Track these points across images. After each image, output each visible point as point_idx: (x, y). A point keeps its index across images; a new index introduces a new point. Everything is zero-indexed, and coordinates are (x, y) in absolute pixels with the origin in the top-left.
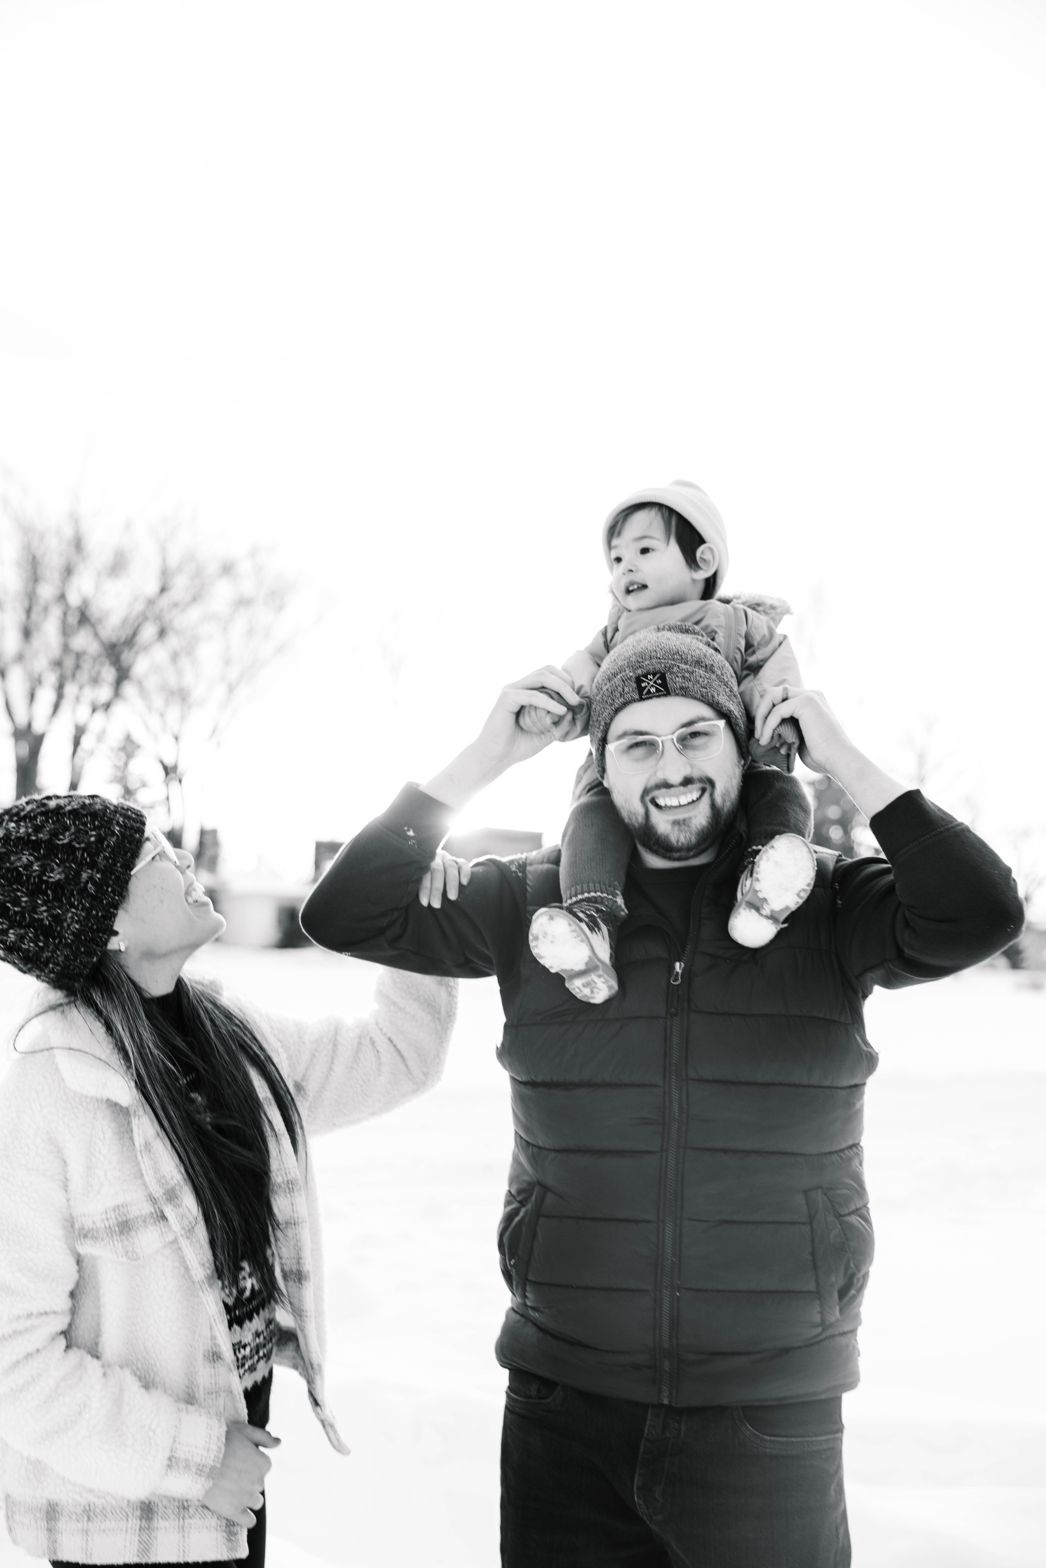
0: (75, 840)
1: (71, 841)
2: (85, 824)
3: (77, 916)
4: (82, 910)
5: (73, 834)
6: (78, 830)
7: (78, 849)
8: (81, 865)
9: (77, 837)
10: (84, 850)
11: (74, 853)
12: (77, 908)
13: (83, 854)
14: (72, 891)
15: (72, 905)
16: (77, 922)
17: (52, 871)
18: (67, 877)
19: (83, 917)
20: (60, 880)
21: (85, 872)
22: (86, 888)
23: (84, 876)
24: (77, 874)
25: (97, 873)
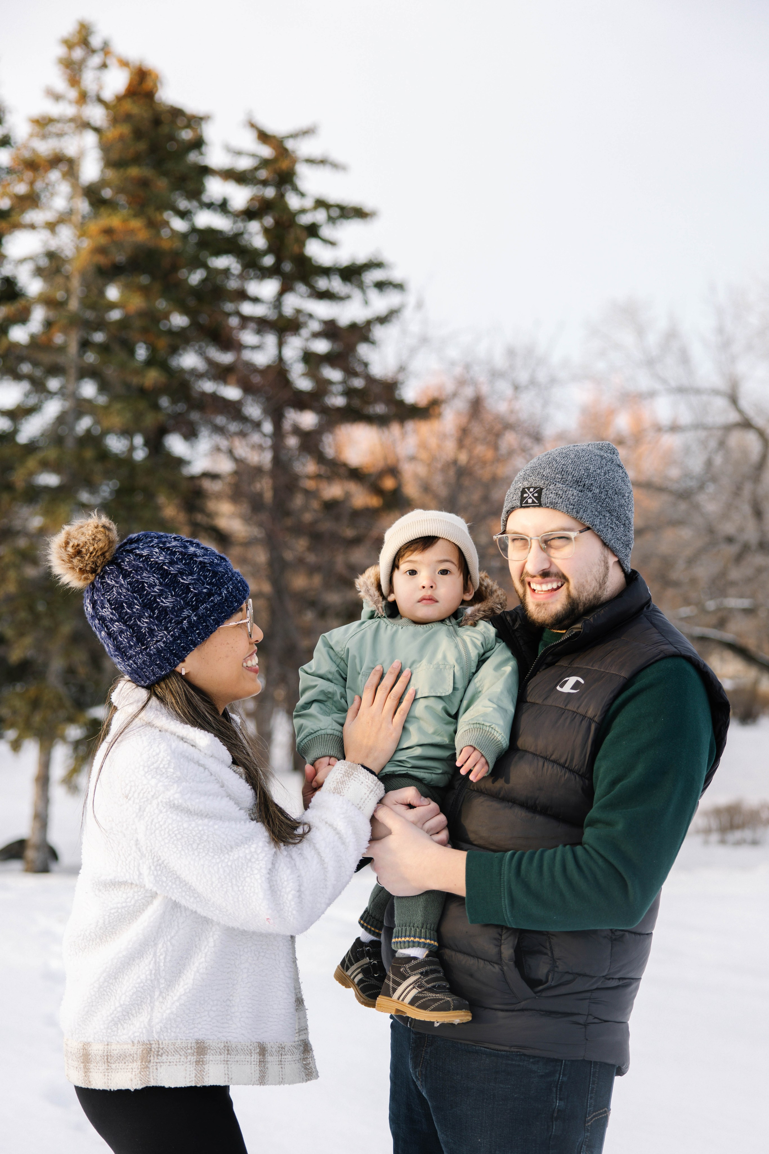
0: (192, 583)
1: (190, 584)
2: (205, 577)
3: (166, 637)
4: (172, 636)
5: (194, 579)
6: (198, 579)
7: (192, 592)
8: (187, 604)
9: (195, 583)
10: (196, 595)
11: (187, 593)
12: (169, 634)
13: (192, 598)
14: (172, 619)
15: (166, 629)
16: (164, 642)
18: (173, 608)
19: (170, 641)
20: (168, 607)
21: (187, 610)
22: (182, 622)
23: (186, 613)
24: (182, 609)
25: (195, 616)
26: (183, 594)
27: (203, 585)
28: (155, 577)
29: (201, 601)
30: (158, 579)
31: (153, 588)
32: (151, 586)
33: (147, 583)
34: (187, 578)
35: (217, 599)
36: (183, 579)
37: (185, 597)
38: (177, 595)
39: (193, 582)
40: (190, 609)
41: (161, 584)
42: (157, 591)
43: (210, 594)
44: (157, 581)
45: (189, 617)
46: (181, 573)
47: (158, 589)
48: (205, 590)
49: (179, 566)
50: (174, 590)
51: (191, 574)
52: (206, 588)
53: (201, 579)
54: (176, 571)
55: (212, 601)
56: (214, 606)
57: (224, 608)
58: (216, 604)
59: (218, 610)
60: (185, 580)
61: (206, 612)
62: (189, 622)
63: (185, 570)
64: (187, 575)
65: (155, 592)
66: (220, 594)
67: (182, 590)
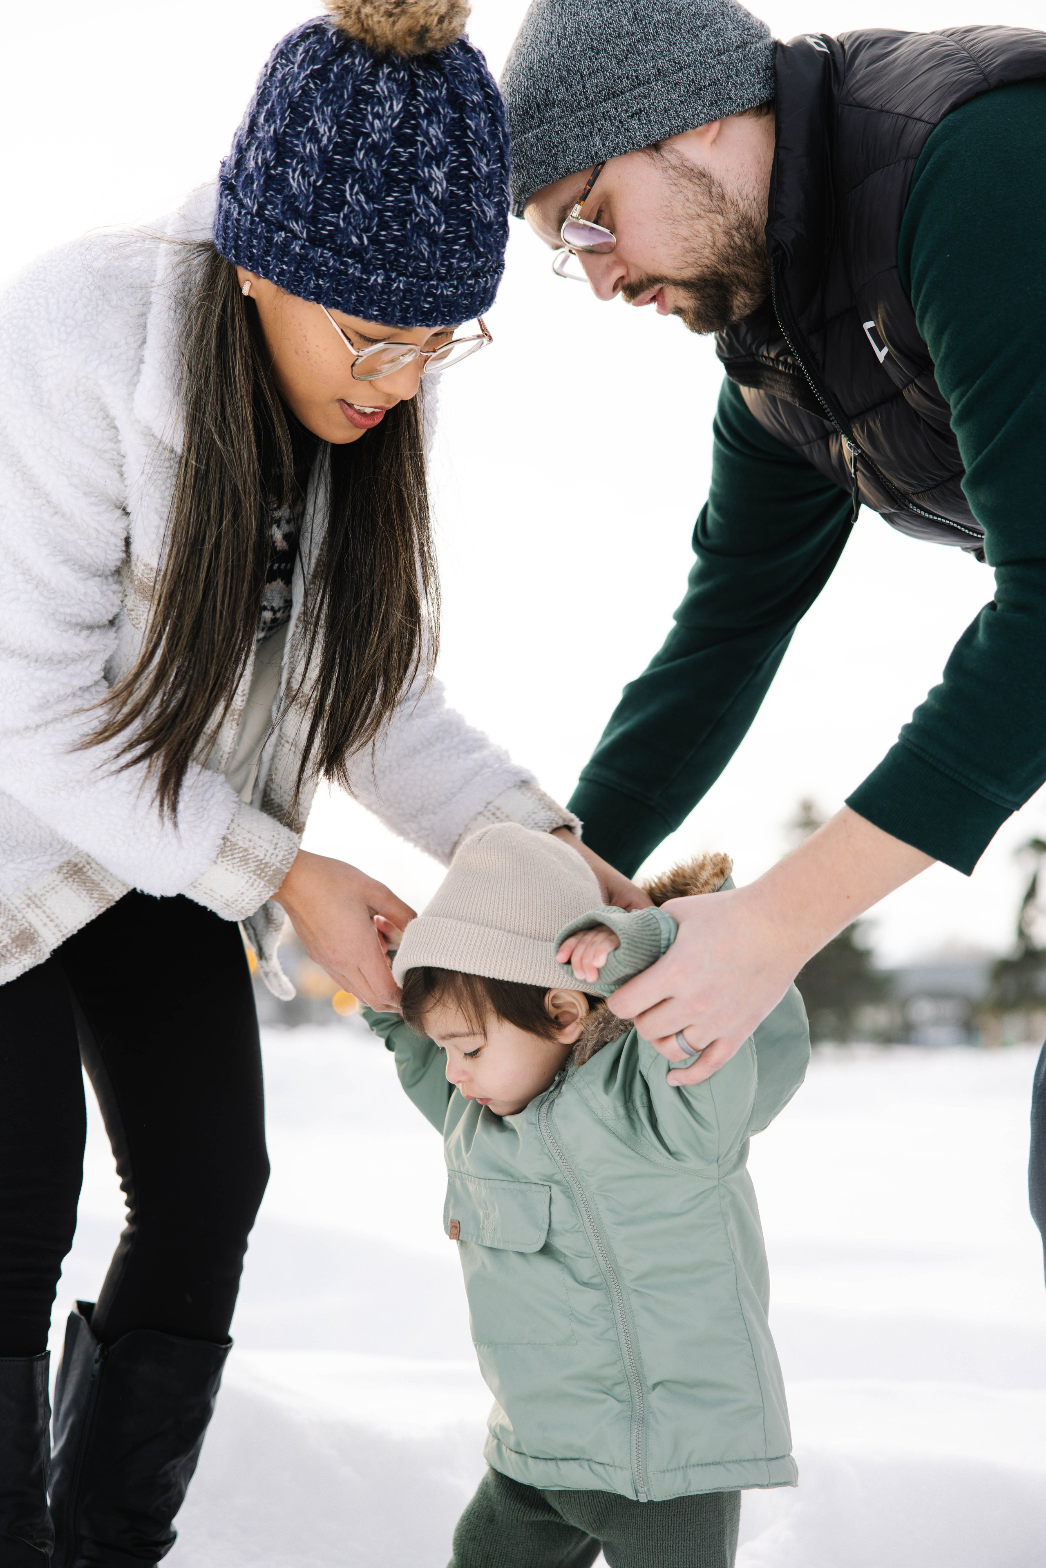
7: (339, 216)
10: (337, 227)
21: (305, 228)
24: (299, 216)
25: (304, 247)
26: (327, 200)
27: (367, 230)
29: (335, 245)
31: (310, 141)
34: (357, 193)
36: (352, 187)
37: (326, 209)
38: (318, 192)
39: (356, 206)
40: (310, 233)
41: (322, 151)
42: (308, 150)
43: (358, 253)
46: (363, 177)
47: (311, 149)
50: (324, 182)
51: (370, 198)
53: (371, 219)
55: (347, 265)
56: (341, 272)
57: (355, 292)
58: (345, 273)
60: (351, 193)
61: (321, 265)
62: (289, 245)
63: (372, 179)
64: (364, 190)
65: (304, 147)
66: (366, 270)
67: (334, 197)
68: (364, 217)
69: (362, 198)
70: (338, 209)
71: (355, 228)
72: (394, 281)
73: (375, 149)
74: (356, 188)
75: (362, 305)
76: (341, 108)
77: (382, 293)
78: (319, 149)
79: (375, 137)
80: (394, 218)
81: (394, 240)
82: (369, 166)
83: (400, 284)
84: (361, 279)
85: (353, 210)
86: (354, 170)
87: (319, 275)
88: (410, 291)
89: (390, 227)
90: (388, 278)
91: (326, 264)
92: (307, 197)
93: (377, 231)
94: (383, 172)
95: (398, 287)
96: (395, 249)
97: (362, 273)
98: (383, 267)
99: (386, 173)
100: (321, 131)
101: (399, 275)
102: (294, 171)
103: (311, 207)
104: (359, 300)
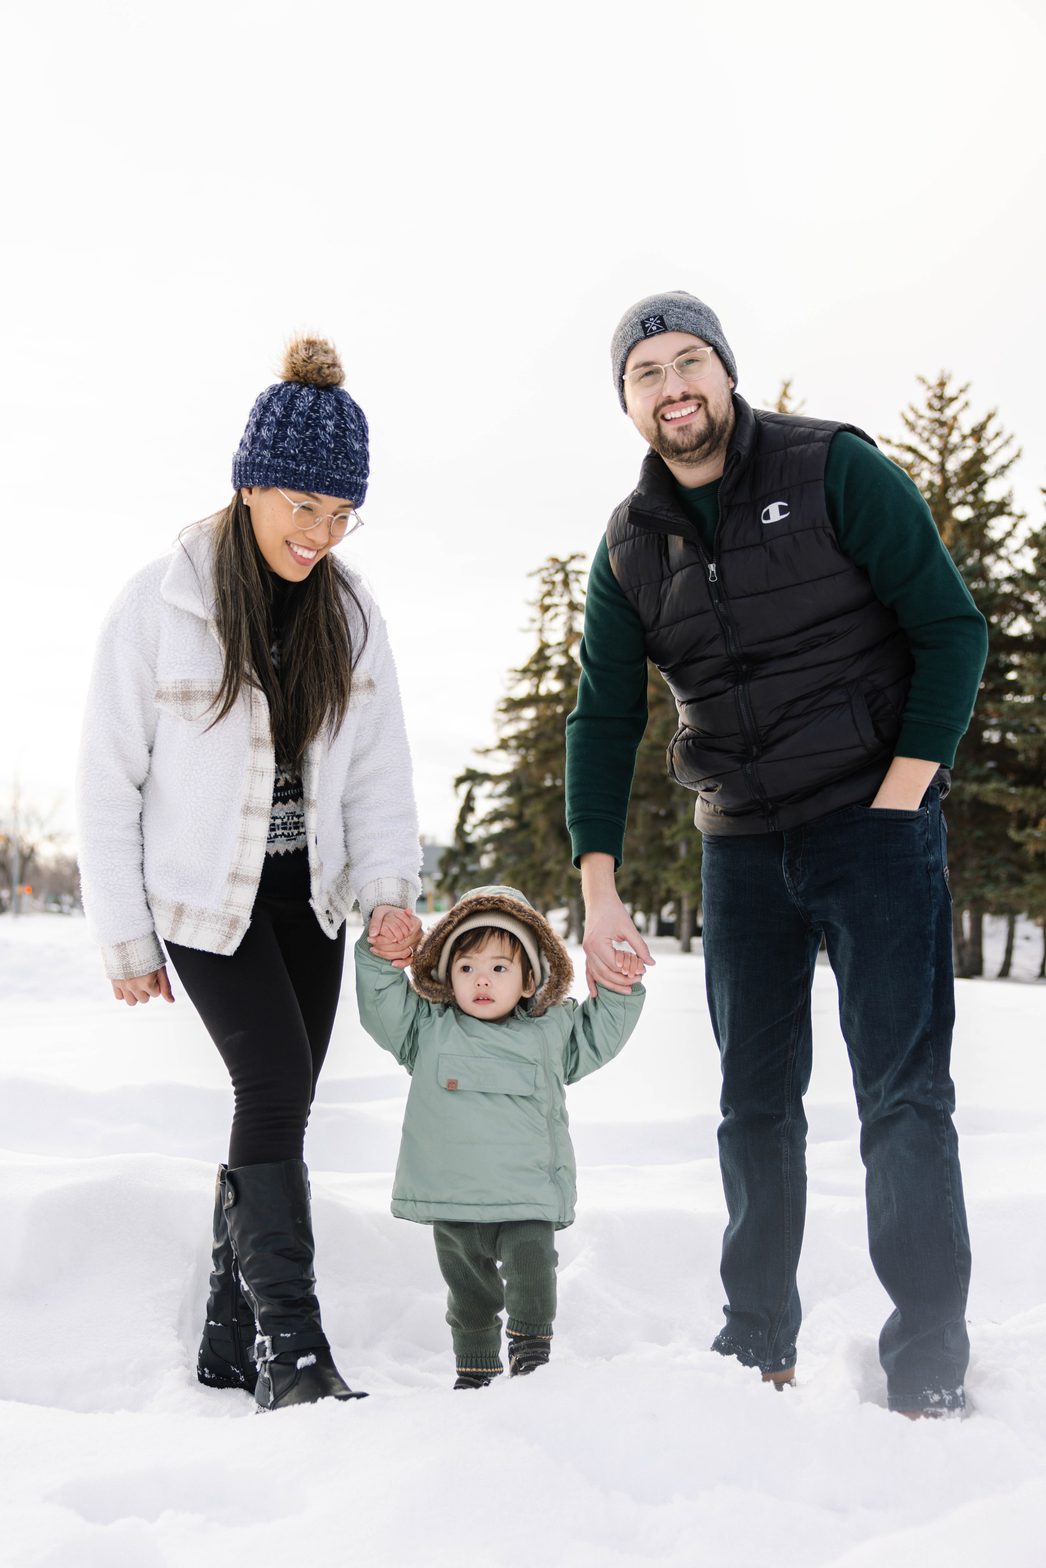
13: (281, 447)
17: (269, 430)
21: (269, 452)
22: (258, 455)
23: (265, 453)
24: (265, 447)
25: (269, 461)
27: (297, 447)
28: (280, 409)
29: (283, 456)
30: (280, 413)
31: (272, 416)
32: (274, 414)
33: (274, 409)
35: (293, 466)
36: (290, 430)
37: (279, 442)
39: (293, 437)
40: (271, 454)
42: (270, 419)
43: (294, 458)
44: (278, 414)
45: (265, 457)
46: (295, 425)
48: (292, 451)
49: (300, 419)
50: (279, 430)
52: (295, 451)
53: (299, 442)
54: (294, 419)
55: (288, 463)
56: (286, 468)
57: (291, 476)
58: (288, 468)
59: (285, 474)
60: (290, 433)
61: (277, 467)
62: (261, 461)
63: (299, 426)
64: (295, 430)
66: (298, 465)
67: (283, 436)
68: (296, 441)
69: (295, 433)
70: (283, 441)
71: (292, 446)
72: (311, 469)
73: (301, 414)
74: (292, 429)
75: (297, 482)
76: (285, 401)
77: (306, 475)
78: (276, 418)
79: (301, 409)
80: (310, 441)
81: (310, 450)
82: (298, 421)
83: (314, 470)
84: (295, 470)
85: (291, 439)
86: (291, 423)
87: (277, 472)
88: (319, 474)
89: (309, 445)
90: (308, 468)
91: (279, 466)
92: (270, 438)
93: (302, 447)
94: (304, 422)
95: (313, 471)
96: (311, 455)
97: (296, 466)
98: (306, 463)
99: (306, 423)
100: (277, 411)
101: (313, 466)
102: (264, 430)
103: (272, 442)
104: (295, 480)
